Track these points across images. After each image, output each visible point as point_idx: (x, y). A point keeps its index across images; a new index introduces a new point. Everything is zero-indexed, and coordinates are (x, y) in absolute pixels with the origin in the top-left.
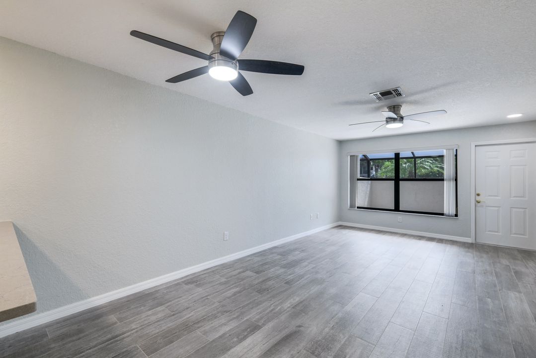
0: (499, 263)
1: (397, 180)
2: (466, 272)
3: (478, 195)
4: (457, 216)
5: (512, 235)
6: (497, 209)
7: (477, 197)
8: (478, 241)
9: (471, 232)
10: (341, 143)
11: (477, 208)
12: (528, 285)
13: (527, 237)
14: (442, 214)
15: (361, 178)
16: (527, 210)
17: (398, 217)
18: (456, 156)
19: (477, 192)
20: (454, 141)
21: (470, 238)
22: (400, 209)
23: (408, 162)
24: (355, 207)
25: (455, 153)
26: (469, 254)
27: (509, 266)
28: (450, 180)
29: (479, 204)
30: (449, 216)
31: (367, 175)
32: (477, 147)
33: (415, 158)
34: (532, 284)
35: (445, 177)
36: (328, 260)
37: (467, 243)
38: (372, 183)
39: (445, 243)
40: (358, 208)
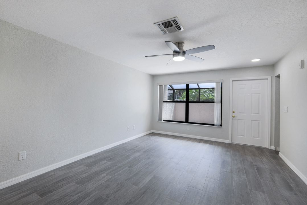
0: (246, 160)
1: (187, 102)
2: (227, 172)
3: (234, 112)
4: (222, 126)
5: (252, 138)
6: (244, 121)
7: (233, 114)
8: (233, 142)
9: (229, 136)
10: (153, 77)
11: (233, 121)
12: (267, 182)
13: (260, 139)
14: (213, 125)
15: (168, 101)
16: (260, 121)
17: (187, 126)
18: (222, 88)
19: (233, 111)
20: (221, 77)
21: (229, 140)
22: (189, 122)
23: (196, 91)
24: (162, 120)
25: (221, 87)
26: (228, 153)
27: (252, 162)
28: (218, 103)
29: (234, 118)
30: (217, 126)
31: (173, 99)
32: (233, 82)
33: (200, 89)
34: (269, 181)
35: (215, 101)
36: (127, 168)
37: (227, 143)
38: (175, 104)
39: (214, 145)
40: (164, 120)
